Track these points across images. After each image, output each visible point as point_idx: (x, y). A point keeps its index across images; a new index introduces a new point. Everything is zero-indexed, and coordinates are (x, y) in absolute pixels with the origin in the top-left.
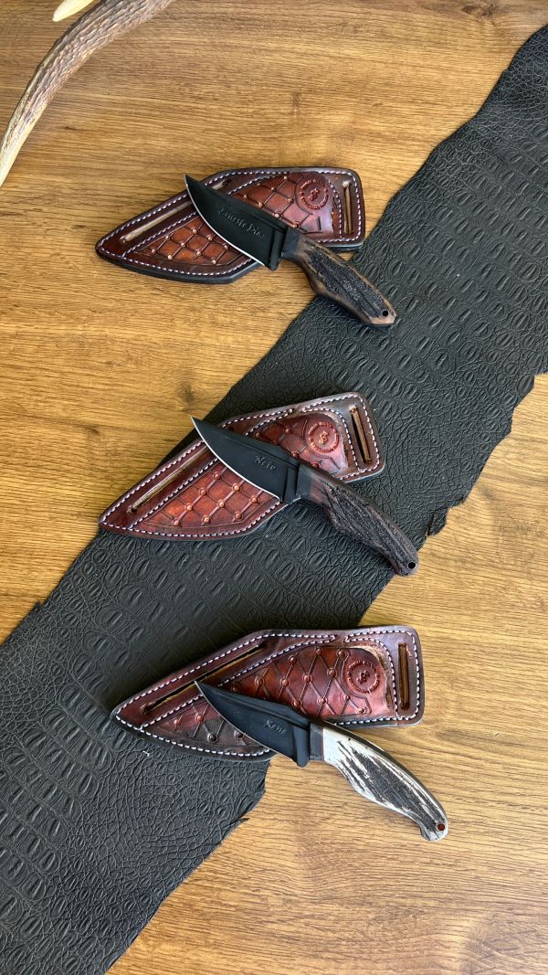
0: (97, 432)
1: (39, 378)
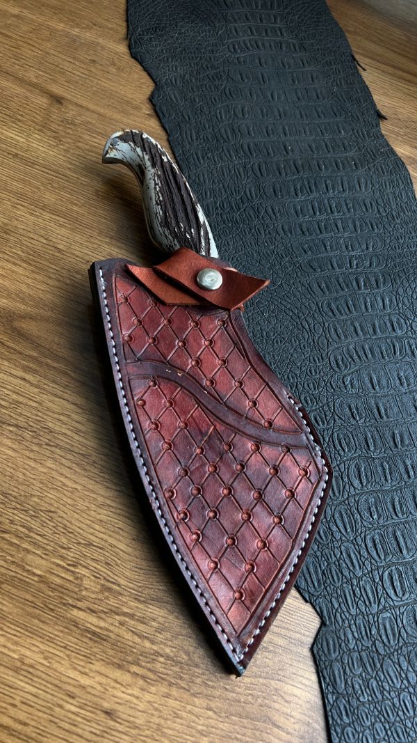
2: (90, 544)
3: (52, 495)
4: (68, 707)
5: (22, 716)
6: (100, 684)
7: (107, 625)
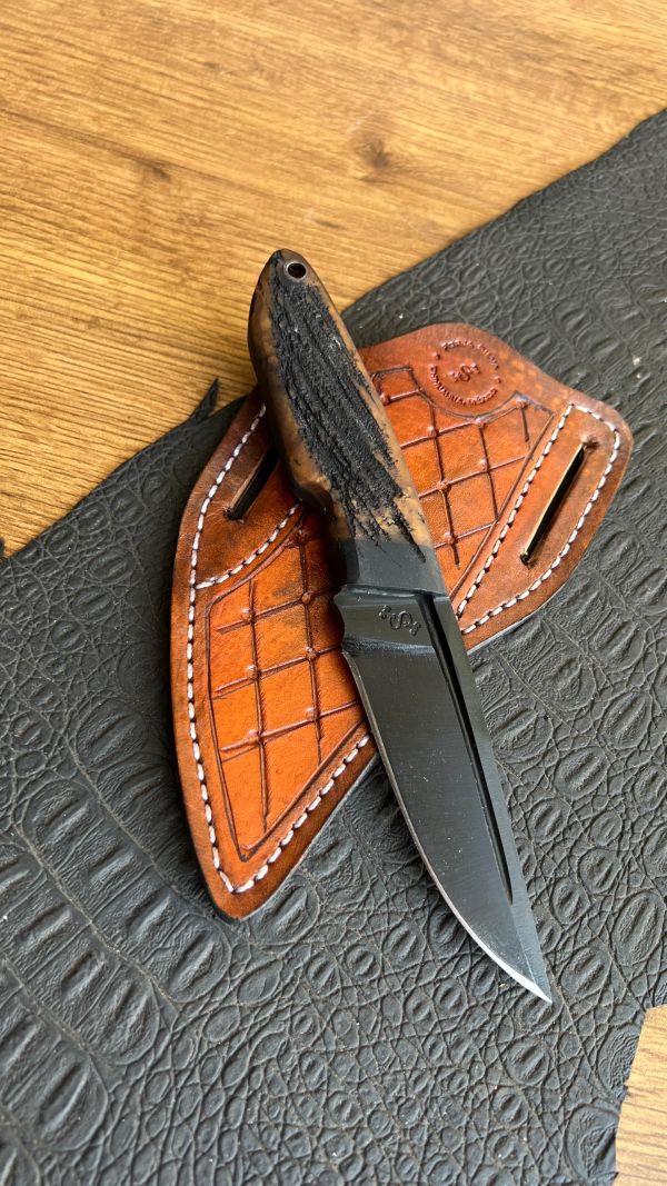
0: (164, 176)
1: (49, 54)
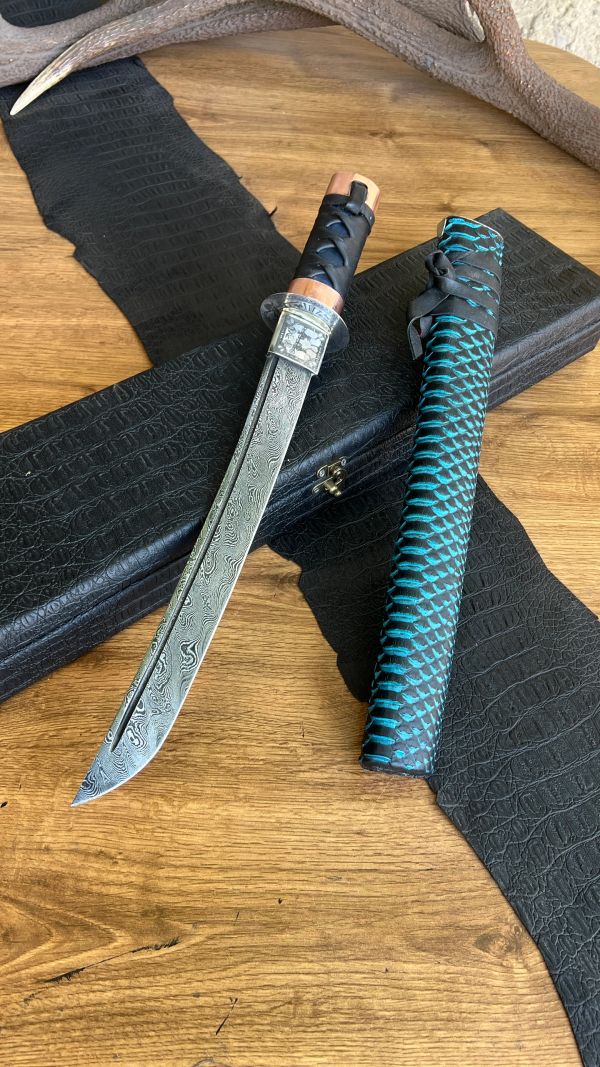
2: (289, 724)
3: (243, 700)
4: (328, 840)
5: (298, 858)
6: (344, 816)
7: (329, 775)
